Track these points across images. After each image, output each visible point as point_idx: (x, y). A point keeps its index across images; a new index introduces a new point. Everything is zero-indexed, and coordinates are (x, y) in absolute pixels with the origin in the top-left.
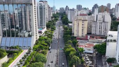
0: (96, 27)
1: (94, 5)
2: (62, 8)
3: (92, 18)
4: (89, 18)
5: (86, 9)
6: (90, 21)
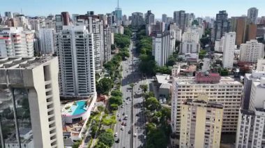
0: (252, 130)
1: (218, 13)
2: (138, 13)
3: (233, 91)
4: (226, 91)
5: (198, 24)
6: (229, 98)
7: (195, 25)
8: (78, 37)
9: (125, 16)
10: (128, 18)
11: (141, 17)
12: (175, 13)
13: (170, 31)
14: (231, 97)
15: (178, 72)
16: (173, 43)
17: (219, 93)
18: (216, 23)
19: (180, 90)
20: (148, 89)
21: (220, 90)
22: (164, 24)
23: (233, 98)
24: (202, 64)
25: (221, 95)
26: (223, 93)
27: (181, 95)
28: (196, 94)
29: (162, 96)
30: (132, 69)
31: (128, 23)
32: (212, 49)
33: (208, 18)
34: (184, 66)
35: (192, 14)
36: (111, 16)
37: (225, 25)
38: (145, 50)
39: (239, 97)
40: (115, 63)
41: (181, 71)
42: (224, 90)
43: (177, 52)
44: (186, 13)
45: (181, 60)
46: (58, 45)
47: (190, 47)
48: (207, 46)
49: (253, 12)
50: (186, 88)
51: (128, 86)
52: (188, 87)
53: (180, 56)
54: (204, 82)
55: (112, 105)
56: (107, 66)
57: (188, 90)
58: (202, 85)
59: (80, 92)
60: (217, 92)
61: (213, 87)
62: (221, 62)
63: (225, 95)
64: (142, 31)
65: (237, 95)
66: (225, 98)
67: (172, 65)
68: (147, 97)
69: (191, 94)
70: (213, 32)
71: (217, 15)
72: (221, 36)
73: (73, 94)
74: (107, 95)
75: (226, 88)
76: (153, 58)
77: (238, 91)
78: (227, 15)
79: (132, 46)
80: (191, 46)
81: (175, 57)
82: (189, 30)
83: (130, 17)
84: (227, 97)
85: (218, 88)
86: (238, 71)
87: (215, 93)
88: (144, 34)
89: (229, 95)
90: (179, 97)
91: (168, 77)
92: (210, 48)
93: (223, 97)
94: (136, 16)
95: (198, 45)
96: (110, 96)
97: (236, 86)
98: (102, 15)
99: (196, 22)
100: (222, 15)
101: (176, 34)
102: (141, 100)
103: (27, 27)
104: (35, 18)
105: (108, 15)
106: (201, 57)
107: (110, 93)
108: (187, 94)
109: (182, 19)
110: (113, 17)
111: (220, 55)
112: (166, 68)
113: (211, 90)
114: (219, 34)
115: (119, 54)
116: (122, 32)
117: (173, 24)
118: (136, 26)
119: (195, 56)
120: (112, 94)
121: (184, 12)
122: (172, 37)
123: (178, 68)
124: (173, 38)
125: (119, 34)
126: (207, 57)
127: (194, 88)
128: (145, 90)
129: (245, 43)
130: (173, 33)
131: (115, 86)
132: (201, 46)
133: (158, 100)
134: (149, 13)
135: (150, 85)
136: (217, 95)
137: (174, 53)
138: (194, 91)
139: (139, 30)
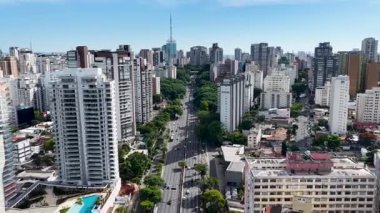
1: (318, 46)
2: (200, 48)
3: (359, 189)
4: (344, 189)
5: (287, 63)
6: (351, 202)
7: (283, 65)
8: (87, 88)
9: (181, 52)
10: (185, 54)
11: (204, 53)
12: (253, 47)
13: (246, 74)
14: (354, 200)
15: (258, 139)
16: (250, 92)
17: (332, 193)
18: (315, 60)
19: (258, 187)
20: (208, 172)
21: (332, 187)
22: (237, 63)
23: (358, 202)
24: (296, 127)
25: (336, 196)
26: (339, 193)
27: (261, 196)
28: (288, 193)
29: (231, 185)
30: (185, 134)
31: (185, 62)
32: (312, 102)
33: (302, 53)
34: (268, 129)
35: (279, 48)
36: (159, 52)
37: (330, 64)
38: (206, 103)
39: (369, 200)
40: (158, 125)
41: (262, 139)
42: (340, 186)
43: (256, 107)
44: (270, 46)
45: (262, 120)
46: (54, 100)
47: (276, 98)
48: (302, 95)
49: (370, 44)
50: (269, 184)
51: (175, 165)
52: (273, 180)
53: (261, 113)
54: (302, 171)
55: (143, 203)
56: (144, 131)
57: (272, 187)
58: (300, 177)
59: (91, 180)
60: (328, 189)
61: (319, 180)
62: (327, 122)
63: (343, 195)
64: (204, 73)
65: (366, 196)
66: (343, 202)
67: (248, 129)
68: (204, 187)
69: (279, 193)
70: (310, 74)
71: (316, 49)
72: (325, 81)
73: (80, 182)
74: (138, 183)
75: (345, 183)
76: (218, 117)
77: (367, 189)
78: (331, 49)
79: (188, 97)
80: (278, 96)
81: (253, 114)
82: (274, 72)
83: (188, 53)
84: (347, 199)
85: (329, 183)
86: (356, 138)
87: (324, 193)
88: (208, 78)
89: (351, 196)
90: (258, 200)
91: (242, 149)
92: (307, 100)
93: (339, 199)
94: (197, 52)
95: (288, 96)
96: (143, 187)
97: (364, 180)
98: (148, 50)
99: (284, 60)
100: (324, 48)
101: (255, 78)
102: (195, 191)
103: (31, 68)
104: (43, 56)
105: (155, 50)
106: (294, 115)
107: (142, 180)
108: (272, 194)
109: (264, 55)
110: (161, 53)
111: (323, 111)
112: (238, 134)
113: (317, 187)
114: (320, 78)
115: (166, 110)
116: (174, 75)
117: (250, 62)
118: (197, 66)
119: (285, 113)
120: (145, 182)
121: (266, 44)
122: (248, 83)
123: (257, 135)
124: (250, 85)
125: (170, 79)
126: (304, 114)
127: (284, 183)
128: (203, 173)
129: (363, 91)
130: (249, 77)
131: (153, 166)
132: (294, 97)
133: (224, 193)
134: (215, 46)
135: (212, 162)
136: (329, 196)
137: (251, 108)
138: (284, 189)
139: (201, 72)
